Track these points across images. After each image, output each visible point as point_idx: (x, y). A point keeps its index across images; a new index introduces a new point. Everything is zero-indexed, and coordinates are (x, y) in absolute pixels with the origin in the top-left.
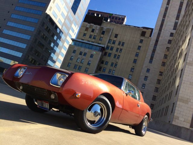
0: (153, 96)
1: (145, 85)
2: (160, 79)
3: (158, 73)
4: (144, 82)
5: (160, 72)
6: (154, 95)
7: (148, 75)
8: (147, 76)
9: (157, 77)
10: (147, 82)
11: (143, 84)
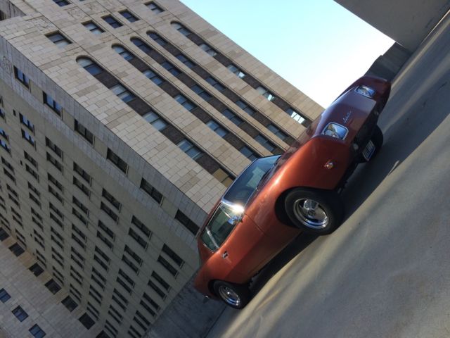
0: (80, 319)
1: (36, 325)
2: (49, 280)
3: (32, 274)
4: (28, 323)
5: (31, 269)
6: (80, 316)
7: (13, 303)
8: (16, 306)
9: (39, 284)
10: (34, 317)
11: (30, 330)
